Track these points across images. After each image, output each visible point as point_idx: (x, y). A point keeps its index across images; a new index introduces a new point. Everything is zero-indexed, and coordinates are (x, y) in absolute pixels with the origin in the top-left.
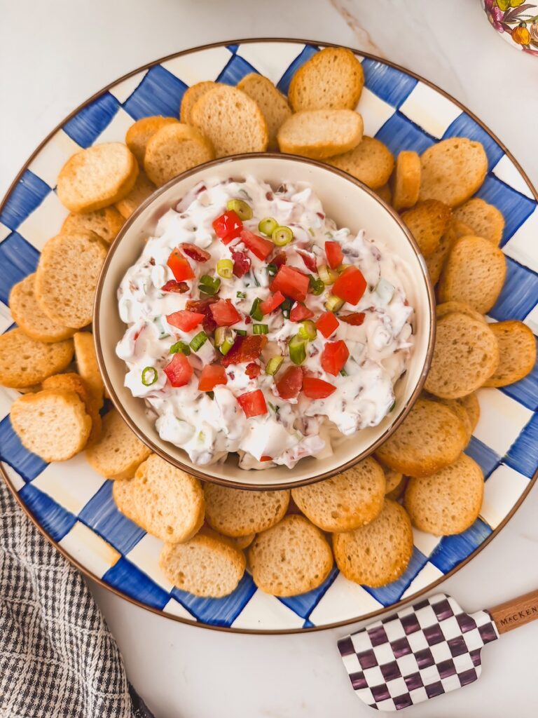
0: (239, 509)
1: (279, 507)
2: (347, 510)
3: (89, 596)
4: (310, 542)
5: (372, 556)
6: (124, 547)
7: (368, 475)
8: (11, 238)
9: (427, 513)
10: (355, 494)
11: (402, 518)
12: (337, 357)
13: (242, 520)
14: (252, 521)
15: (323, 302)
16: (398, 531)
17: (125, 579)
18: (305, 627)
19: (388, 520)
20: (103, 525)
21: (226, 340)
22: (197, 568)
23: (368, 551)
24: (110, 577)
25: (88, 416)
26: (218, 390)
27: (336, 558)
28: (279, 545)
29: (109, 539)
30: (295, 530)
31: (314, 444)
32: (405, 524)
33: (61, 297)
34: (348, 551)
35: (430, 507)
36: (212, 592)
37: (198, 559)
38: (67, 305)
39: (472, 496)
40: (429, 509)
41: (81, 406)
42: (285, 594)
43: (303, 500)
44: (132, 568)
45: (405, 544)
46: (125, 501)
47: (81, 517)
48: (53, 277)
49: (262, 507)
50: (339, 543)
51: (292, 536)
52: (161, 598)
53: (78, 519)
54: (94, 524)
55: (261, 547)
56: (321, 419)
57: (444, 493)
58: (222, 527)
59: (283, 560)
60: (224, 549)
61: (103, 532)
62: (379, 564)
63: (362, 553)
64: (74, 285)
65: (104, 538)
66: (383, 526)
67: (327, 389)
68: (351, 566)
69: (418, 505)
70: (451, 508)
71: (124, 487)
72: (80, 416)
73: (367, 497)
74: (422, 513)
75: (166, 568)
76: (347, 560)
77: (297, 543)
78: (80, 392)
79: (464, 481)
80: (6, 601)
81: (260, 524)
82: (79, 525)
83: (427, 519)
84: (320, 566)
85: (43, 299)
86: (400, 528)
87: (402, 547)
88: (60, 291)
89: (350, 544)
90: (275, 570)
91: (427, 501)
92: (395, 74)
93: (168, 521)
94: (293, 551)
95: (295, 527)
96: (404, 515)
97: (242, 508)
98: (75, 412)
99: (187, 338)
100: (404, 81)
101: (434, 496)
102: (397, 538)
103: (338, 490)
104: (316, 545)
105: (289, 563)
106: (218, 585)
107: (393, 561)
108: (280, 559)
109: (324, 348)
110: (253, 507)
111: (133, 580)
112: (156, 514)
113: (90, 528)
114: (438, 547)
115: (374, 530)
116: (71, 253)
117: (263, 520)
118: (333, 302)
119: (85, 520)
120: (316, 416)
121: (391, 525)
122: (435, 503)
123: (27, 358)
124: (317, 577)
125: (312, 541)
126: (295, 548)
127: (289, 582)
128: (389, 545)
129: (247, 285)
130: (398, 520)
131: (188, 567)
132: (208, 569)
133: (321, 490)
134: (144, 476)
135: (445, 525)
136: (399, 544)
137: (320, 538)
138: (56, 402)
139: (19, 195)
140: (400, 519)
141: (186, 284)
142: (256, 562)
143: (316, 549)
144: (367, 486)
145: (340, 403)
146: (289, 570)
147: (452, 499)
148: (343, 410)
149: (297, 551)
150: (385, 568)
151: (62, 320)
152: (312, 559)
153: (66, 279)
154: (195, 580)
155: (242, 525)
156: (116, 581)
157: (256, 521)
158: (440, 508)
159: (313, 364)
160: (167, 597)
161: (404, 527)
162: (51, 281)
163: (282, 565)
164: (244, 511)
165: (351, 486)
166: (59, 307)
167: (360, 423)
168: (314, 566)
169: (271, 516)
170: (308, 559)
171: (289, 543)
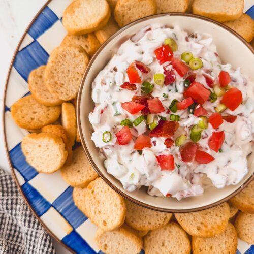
0: (143, 215)
1: (166, 218)
2: (206, 226)
3: (53, 248)
4: (179, 238)
5: (213, 251)
6: (75, 224)
7: (221, 208)
8: (34, 44)
9: (247, 232)
10: (211, 218)
11: (233, 232)
12: (218, 141)
13: (144, 222)
14: (150, 223)
15: (215, 107)
17: (74, 242)
19: (225, 233)
20: (65, 210)
21: (154, 122)
22: (116, 244)
23: (211, 248)
24: (65, 240)
25: (66, 152)
26: (145, 151)
27: (193, 249)
28: (162, 237)
29: (68, 219)
30: (172, 231)
31: (197, 190)
32: (234, 236)
33: (59, 82)
34: (201, 246)
37: (117, 239)
38: (61, 87)
40: (249, 229)
41: (63, 145)
43: (181, 216)
44: (78, 237)
46: (79, 200)
47: (54, 205)
48: (56, 70)
49: (156, 216)
50: (196, 241)
51: (170, 234)
53: (51, 205)
54: (60, 209)
55: (151, 237)
56: (201, 175)
58: (132, 224)
59: (163, 245)
60: (133, 237)
61: (65, 214)
63: (208, 249)
64: (67, 76)
65: (65, 218)
66: (222, 236)
67: (209, 159)
69: (243, 226)
71: (80, 192)
72: (62, 151)
73: (219, 221)
74: (244, 231)
75: (98, 241)
76: (199, 251)
77: (172, 238)
78: (63, 137)
80: (8, 243)
81: (154, 225)
82: (52, 209)
83: (246, 234)
84: (183, 252)
85: (48, 82)
86: (231, 238)
87: (231, 248)
88: (58, 78)
89: (202, 243)
90: (158, 251)
91: (248, 225)
93: (104, 218)
94: (169, 242)
95: (172, 229)
97: (145, 215)
98: (60, 149)
99: (132, 118)
101: (253, 223)
102: (228, 243)
103: (202, 215)
104: (183, 240)
105: (166, 247)
108: (161, 245)
109: (211, 134)
110: (151, 215)
111: (78, 243)
112: (98, 212)
113: (58, 211)
114: (249, 250)
116: (68, 57)
117: (156, 223)
118: (221, 108)
119: (56, 207)
120: (200, 173)
121: (226, 235)
123: (35, 113)
125: (181, 238)
126: (171, 240)
128: (224, 246)
129: (170, 90)
130: (231, 233)
131: (110, 243)
132: (121, 245)
134: (93, 189)
136: (229, 247)
137: (186, 237)
138: (49, 141)
139: (41, 19)
141: (135, 85)
143: (182, 243)
144: (219, 214)
145: (215, 168)
146: (166, 252)
148: (218, 173)
149: (171, 242)
151: (57, 94)
152: (179, 248)
153: (63, 72)
154: (113, 250)
155: (143, 225)
156: (69, 243)
157: (152, 223)
159: (203, 143)
162: (54, 71)
163: (162, 248)
164: (145, 217)
165: (210, 213)
166: (57, 87)
167: (227, 182)
168: (180, 252)
169: (161, 222)
170: (177, 247)
171: (168, 237)
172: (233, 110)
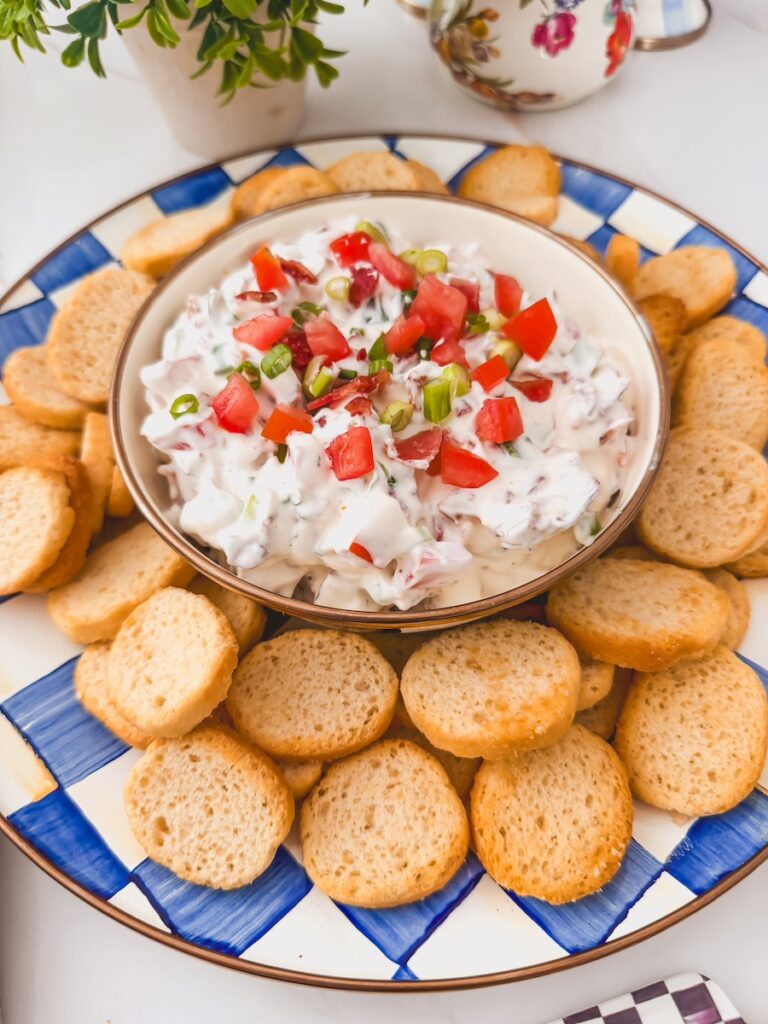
0: (298, 707)
1: (375, 710)
2: (503, 708)
4: (426, 794)
5: (549, 833)
6: (67, 774)
7: (549, 654)
8: (40, 304)
9: (660, 766)
10: (521, 683)
11: (611, 766)
12: (505, 429)
13: (301, 725)
14: (319, 728)
15: (483, 348)
16: (604, 788)
17: (51, 829)
18: (397, 978)
19: (584, 765)
20: (41, 728)
21: (320, 375)
22: (197, 811)
23: (541, 822)
24: (23, 819)
26: (295, 440)
27: (476, 830)
28: (365, 797)
29: (45, 754)
30: (400, 768)
31: (450, 553)
32: (616, 778)
33: (84, 353)
34: (501, 814)
35: (665, 752)
36: (216, 874)
37: (199, 789)
38: (89, 365)
39: (746, 730)
40: (665, 757)
41: (62, 490)
42: (363, 896)
43: (422, 697)
44: (71, 811)
45: (616, 816)
46: (93, 682)
47: (7, 707)
48: (81, 322)
49: (342, 707)
50: (485, 799)
51: (393, 780)
52: (112, 878)
54: (25, 724)
55: (328, 797)
56: (467, 526)
57: (693, 723)
58: (258, 731)
59: (369, 826)
60: (255, 767)
61: (38, 740)
62: (563, 852)
63: (529, 822)
64: (109, 339)
65: (36, 750)
66: (572, 775)
67: (482, 473)
68: (506, 850)
69: (642, 748)
70: (706, 753)
71: (99, 660)
72: (57, 502)
73: (543, 687)
74: (650, 766)
75: (135, 804)
76: (498, 836)
77: (400, 795)
78: (69, 474)
79: (730, 698)
81: (333, 735)
83: (660, 779)
84: (441, 842)
85: (56, 349)
86: (608, 783)
87: (609, 820)
88: (85, 343)
89: (506, 803)
90: (350, 846)
91: (659, 739)
92: (602, 182)
93: (157, 690)
94: (390, 809)
95: (400, 762)
96: (615, 759)
97: (303, 706)
98: (51, 495)
99: (257, 357)
100: (614, 190)
101: (672, 730)
102: (600, 801)
104: (437, 800)
105: (380, 833)
106: (229, 858)
107: (592, 848)
108: (362, 823)
109: (482, 406)
110: (323, 706)
111: (66, 833)
112: (143, 680)
113: (18, 728)
114: (683, 844)
115: (555, 781)
116: (116, 294)
117: (339, 728)
118: (503, 348)
119: (12, 714)
120: (459, 517)
121: (589, 773)
122: (676, 744)
124: (433, 863)
125: (431, 792)
126: (396, 803)
127: (374, 871)
128: (584, 815)
129: (368, 320)
130: (604, 767)
131: (178, 807)
132: (217, 814)
133: (456, 679)
134: (138, 624)
135: (695, 791)
136: (605, 814)
138: (26, 478)
140: (607, 767)
141: (272, 294)
142: (313, 824)
143: (437, 808)
144: (546, 670)
145: (502, 495)
146: (377, 847)
147: (708, 736)
149: (399, 810)
150: (574, 861)
151: (75, 383)
152: (426, 829)
153: (98, 328)
154: (186, 841)
155: (298, 733)
156: (33, 829)
157: (326, 728)
158: (685, 755)
159: (463, 431)
160: (125, 877)
161: (614, 782)
162: (76, 326)
163: (367, 836)
164: (306, 712)
165: (514, 672)
166: (78, 364)
167: (536, 516)
168: (428, 842)
169: (357, 723)
170: (418, 827)
171: (386, 796)
172: (537, 357)
